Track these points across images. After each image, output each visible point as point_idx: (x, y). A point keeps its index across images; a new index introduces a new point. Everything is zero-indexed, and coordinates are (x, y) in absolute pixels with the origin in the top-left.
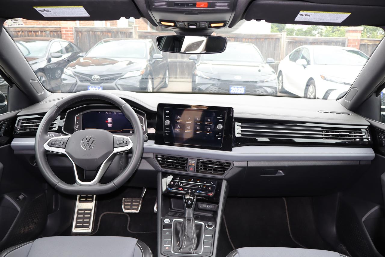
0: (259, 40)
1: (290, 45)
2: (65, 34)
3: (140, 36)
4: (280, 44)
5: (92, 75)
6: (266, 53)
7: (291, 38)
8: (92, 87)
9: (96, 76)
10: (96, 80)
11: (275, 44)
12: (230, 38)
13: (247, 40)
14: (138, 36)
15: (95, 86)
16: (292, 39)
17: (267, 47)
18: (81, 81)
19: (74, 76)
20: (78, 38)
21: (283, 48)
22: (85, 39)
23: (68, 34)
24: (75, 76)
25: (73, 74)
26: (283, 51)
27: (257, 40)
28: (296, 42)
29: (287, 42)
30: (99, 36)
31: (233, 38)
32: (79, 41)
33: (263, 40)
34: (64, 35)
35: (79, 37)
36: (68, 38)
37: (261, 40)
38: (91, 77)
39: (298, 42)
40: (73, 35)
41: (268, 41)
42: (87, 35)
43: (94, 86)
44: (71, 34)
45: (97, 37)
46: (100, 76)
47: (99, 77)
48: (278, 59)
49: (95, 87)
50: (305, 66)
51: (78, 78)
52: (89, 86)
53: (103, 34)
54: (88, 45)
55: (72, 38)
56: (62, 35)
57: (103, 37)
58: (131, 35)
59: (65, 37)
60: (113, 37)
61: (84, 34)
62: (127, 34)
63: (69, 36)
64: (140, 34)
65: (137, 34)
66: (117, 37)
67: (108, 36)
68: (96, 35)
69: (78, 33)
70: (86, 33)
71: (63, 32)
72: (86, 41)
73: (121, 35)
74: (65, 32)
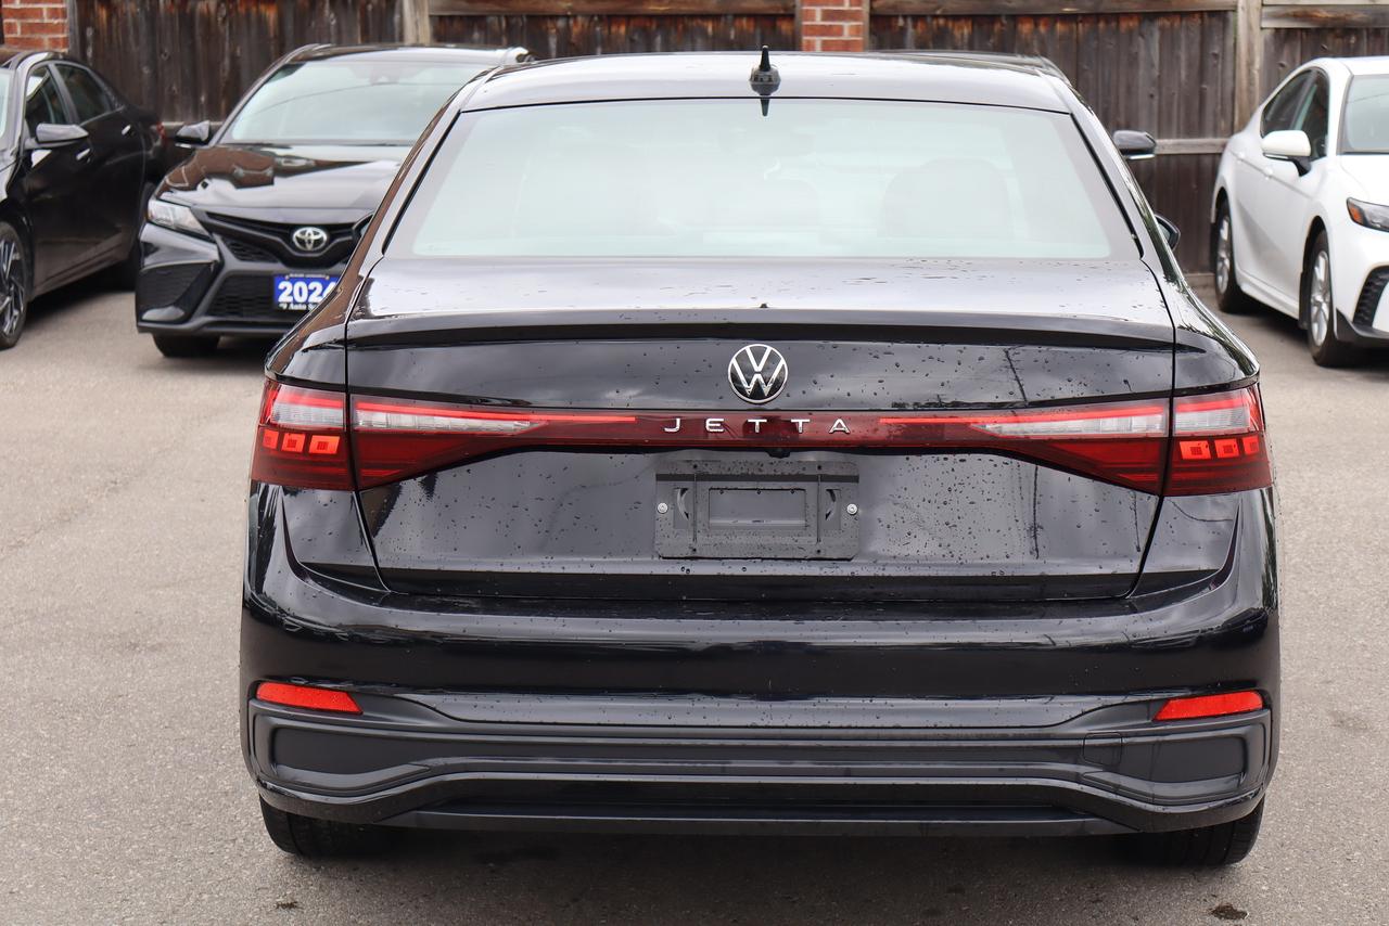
0: (1114, 24)
1: (1286, 51)
2: (21, 14)
3: (441, 17)
4: (1230, 43)
5: (295, 227)
6: (1152, 96)
7: (1290, 11)
8: (293, 281)
9: (310, 230)
10: (309, 247)
11: (1203, 45)
12: (946, 17)
13: (1042, 29)
14: (431, 16)
15: (308, 276)
16: (1295, 16)
17: (1156, 61)
18: (241, 254)
19: (206, 233)
20: (89, 32)
21: (1250, 64)
22: (131, 39)
23: (38, 13)
24: (210, 232)
25: (202, 223)
26: (1251, 82)
27: (1102, 25)
28: (1317, 30)
29: (1268, 32)
30: (207, 20)
31: (962, 22)
32: (94, 52)
33: (1133, 24)
34: (18, 23)
35: (96, 32)
36: (37, 36)
37: (1124, 25)
38: (288, 238)
39: (1332, 30)
40: (66, 21)
41: (1162, 29)
42: (142, 17)
43: (302, 276)
44: (54, 13)
45: (198, 31)
46: (326, 227)
47: (323, 235)
48: (1223, 124)
49: (308, 281)
50: (1304, 163)
51: (223, 239)
52: (282, 277)
53: (229, 12)
54: (146, 71)
55: (61, 36)
56: (5, 21)
57: (231, 27)
58: (392, 24)
59: (22, 33)
60: (289, 27)
61: (125, 14)
62: (370, 7)
63: (43, 28)
64: (442, 9)
65: (426, 8)
66: (310, 25)
67: (261, 21)
68: (193, 11)
69: (92, 7)
70: (137, 6)
71: (12, 6)
72: (134, 49)
73: (336, 15)
74: (23, 6)
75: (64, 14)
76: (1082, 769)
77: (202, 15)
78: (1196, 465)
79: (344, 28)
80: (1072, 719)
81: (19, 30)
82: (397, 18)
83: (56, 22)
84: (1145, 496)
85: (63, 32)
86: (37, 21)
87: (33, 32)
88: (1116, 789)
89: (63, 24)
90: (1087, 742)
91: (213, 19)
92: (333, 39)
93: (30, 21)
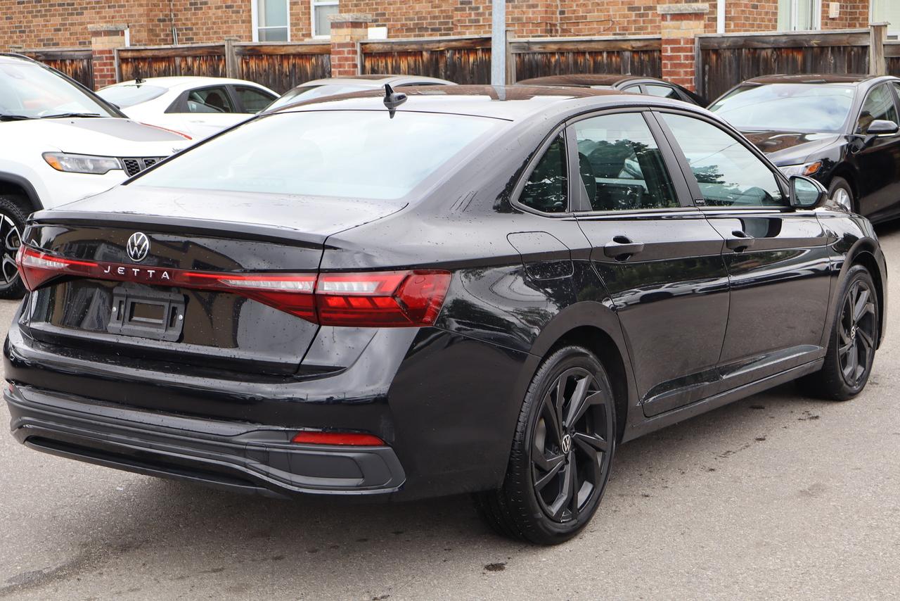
2: (670, 58)
3: (892, 58)
14: (885, 58)
20: (707, 67)
22: (727, 71)
23: (678, 58)
30: (766, 62)
32: (709, 79)
34: (669, 63)
35: (710, 67)
36: (677, 70)
40: (694, 62)
42: (734, 59)
45: (762, 64)
53: (778, 56)
55: (689, 70)
56: (663, 62)
57: (778, 65)
58: (865, 60)
59: (671, 68)
60: (809, 64)
61: (725, 58)
62: (853, 53)
63: (681, 65)
64: (892, 54)
65: (883, 54)
66: (820, 63)
67: (794, 60)
68: (759, 57)
69: (709, 54)
70: (731, 53)
71: (666, 54)
72: (728, 76)
73: (835, 58)
74: (672, 54)
75: (692, 58)
76: (248, 461)
77: (764, 58)
78: (335, 309)
79: (838, 64)
80: (241, 434)
81: (669, 66)
82: (867, 58)
83: (687, 62)
84: (311, 324)
85: (691, 68)
86: (679, 62)
87: (676, 68)
88: (267, 474)
89: (691, 63)
90: (248, 447)
91: (769, 60)
92: (832, 71)
93: (675, 62)
